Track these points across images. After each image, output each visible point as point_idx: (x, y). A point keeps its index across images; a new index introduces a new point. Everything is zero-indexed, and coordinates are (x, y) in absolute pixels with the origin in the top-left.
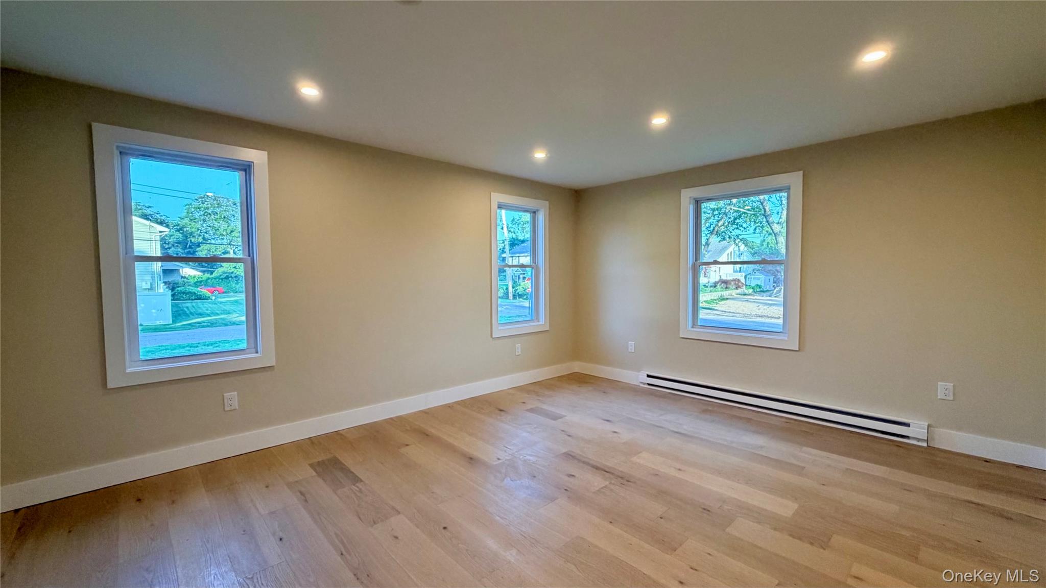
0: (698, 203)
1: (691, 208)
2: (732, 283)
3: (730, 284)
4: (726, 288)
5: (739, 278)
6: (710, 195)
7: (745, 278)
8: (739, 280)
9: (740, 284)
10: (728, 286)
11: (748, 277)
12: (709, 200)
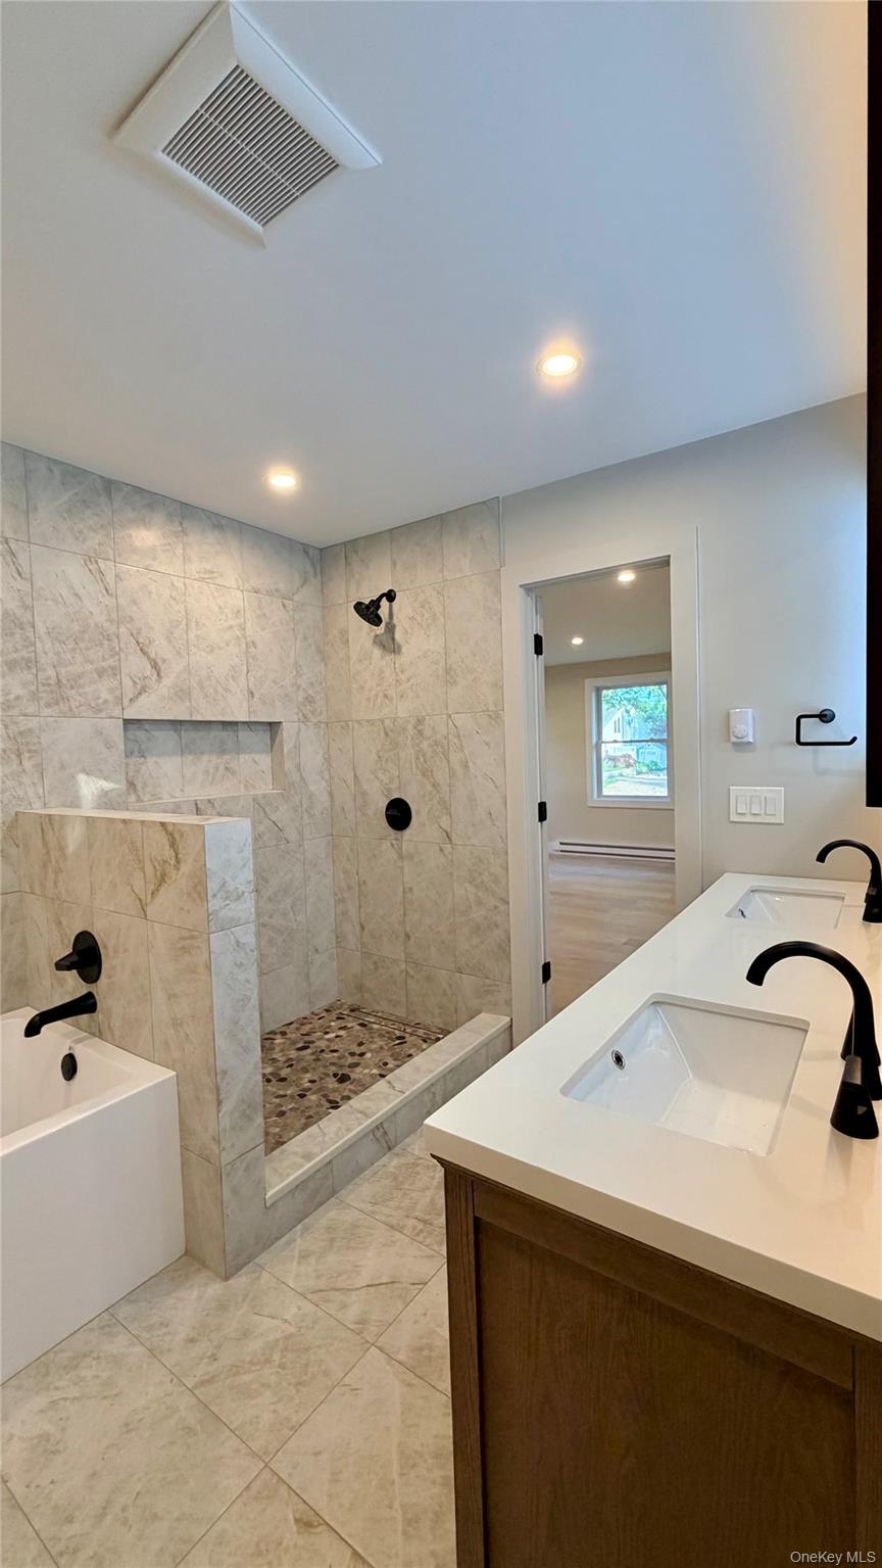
0: (598, 690)
1: (594, 695)
2: (622, 760)
3: (619, 760)
4: (615, 767)
5: (630, 753)
6: (608, 684)
7: (638, 752)
8: (630, 756)
9: (631, 761)
10: (618, 764)
11: (641, 751)
12: (608, 688)
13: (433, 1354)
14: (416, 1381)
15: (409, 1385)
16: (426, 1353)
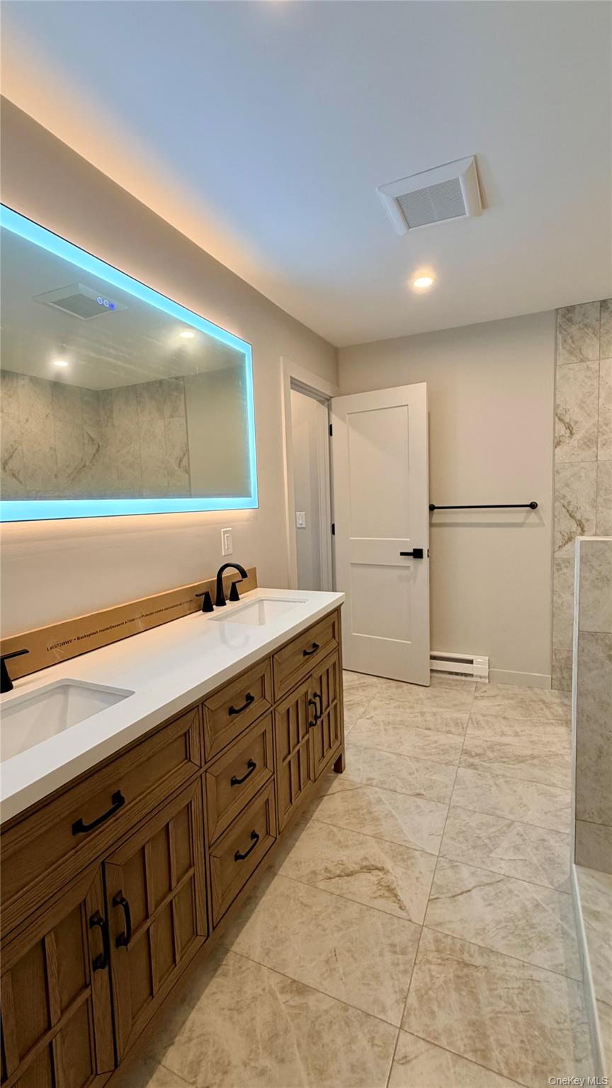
13: (400, 857)
14: (403, 843)
15: (405, 841)
16: (405, 857)
